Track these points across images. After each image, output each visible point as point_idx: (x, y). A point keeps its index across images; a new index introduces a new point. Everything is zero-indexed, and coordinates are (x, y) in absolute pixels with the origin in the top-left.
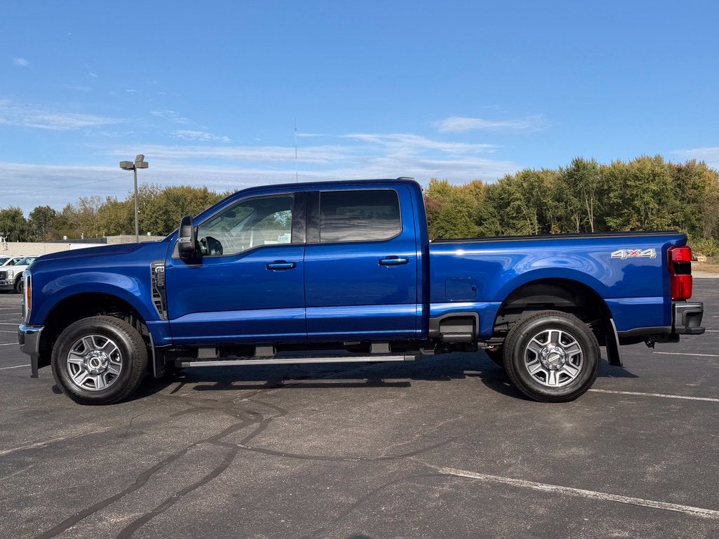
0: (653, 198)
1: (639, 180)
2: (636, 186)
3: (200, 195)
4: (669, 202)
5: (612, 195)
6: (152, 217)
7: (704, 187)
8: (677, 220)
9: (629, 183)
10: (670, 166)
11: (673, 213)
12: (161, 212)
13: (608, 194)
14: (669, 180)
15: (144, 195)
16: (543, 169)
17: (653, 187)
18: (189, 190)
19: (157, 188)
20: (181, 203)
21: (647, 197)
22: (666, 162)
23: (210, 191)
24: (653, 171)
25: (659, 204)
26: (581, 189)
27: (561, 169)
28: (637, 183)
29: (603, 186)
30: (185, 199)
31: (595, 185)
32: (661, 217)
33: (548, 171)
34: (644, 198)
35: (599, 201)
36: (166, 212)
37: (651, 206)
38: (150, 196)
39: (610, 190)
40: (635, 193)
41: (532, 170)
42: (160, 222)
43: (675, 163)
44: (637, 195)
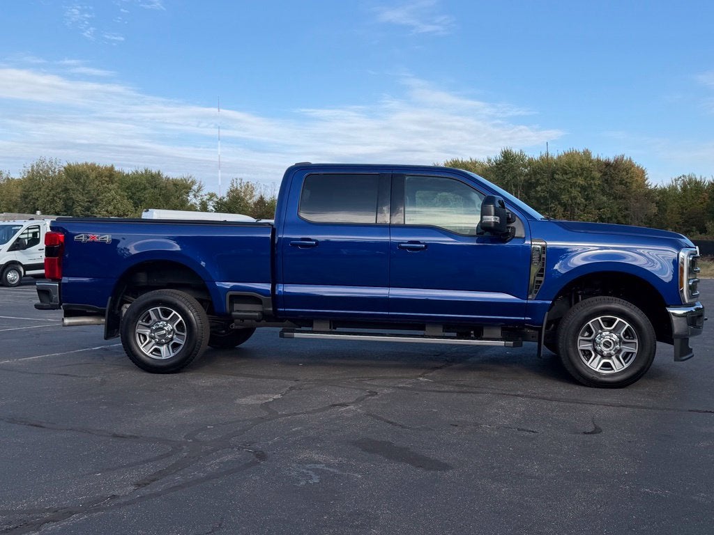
0: (580, 192)
1: (567, 174)
2: (564, 180)
3: (107, 173)
4: (596, 197)
5: (539, 188)
6: (48, 195)
7: (631, 183)
8: (604, 217)
9: (556, 176)
10: (598, 161)
11: (599, 209)
12: (59, 190)
13: (535, 188)
14: (598, 175)
15: (41, 170)
16: (471, 159)
17: (580, 181)
18: (93, 168)
19: (56, 163)
20: (82, 181)
21: (575, 192)
22: (594, 156)
23: (116, 169)
24: (581, 165)
25: (586, 200)
26: (508, 181)
27: (490, 160)
28: (565, 177)
29: (530, 179)
30: (87, 176)
31: (522, 178)
32: (588, 213)
33: (476, 162)
34: (571, 193)
35: (526, 195)
36: (66, 190)
37: (578, 201)
38: (48, 171)
39: (538, 183)
40: (562, 187)
41: (460, 160)
42: (58, 201)
43: (603, 158)
44: (564, 189)
